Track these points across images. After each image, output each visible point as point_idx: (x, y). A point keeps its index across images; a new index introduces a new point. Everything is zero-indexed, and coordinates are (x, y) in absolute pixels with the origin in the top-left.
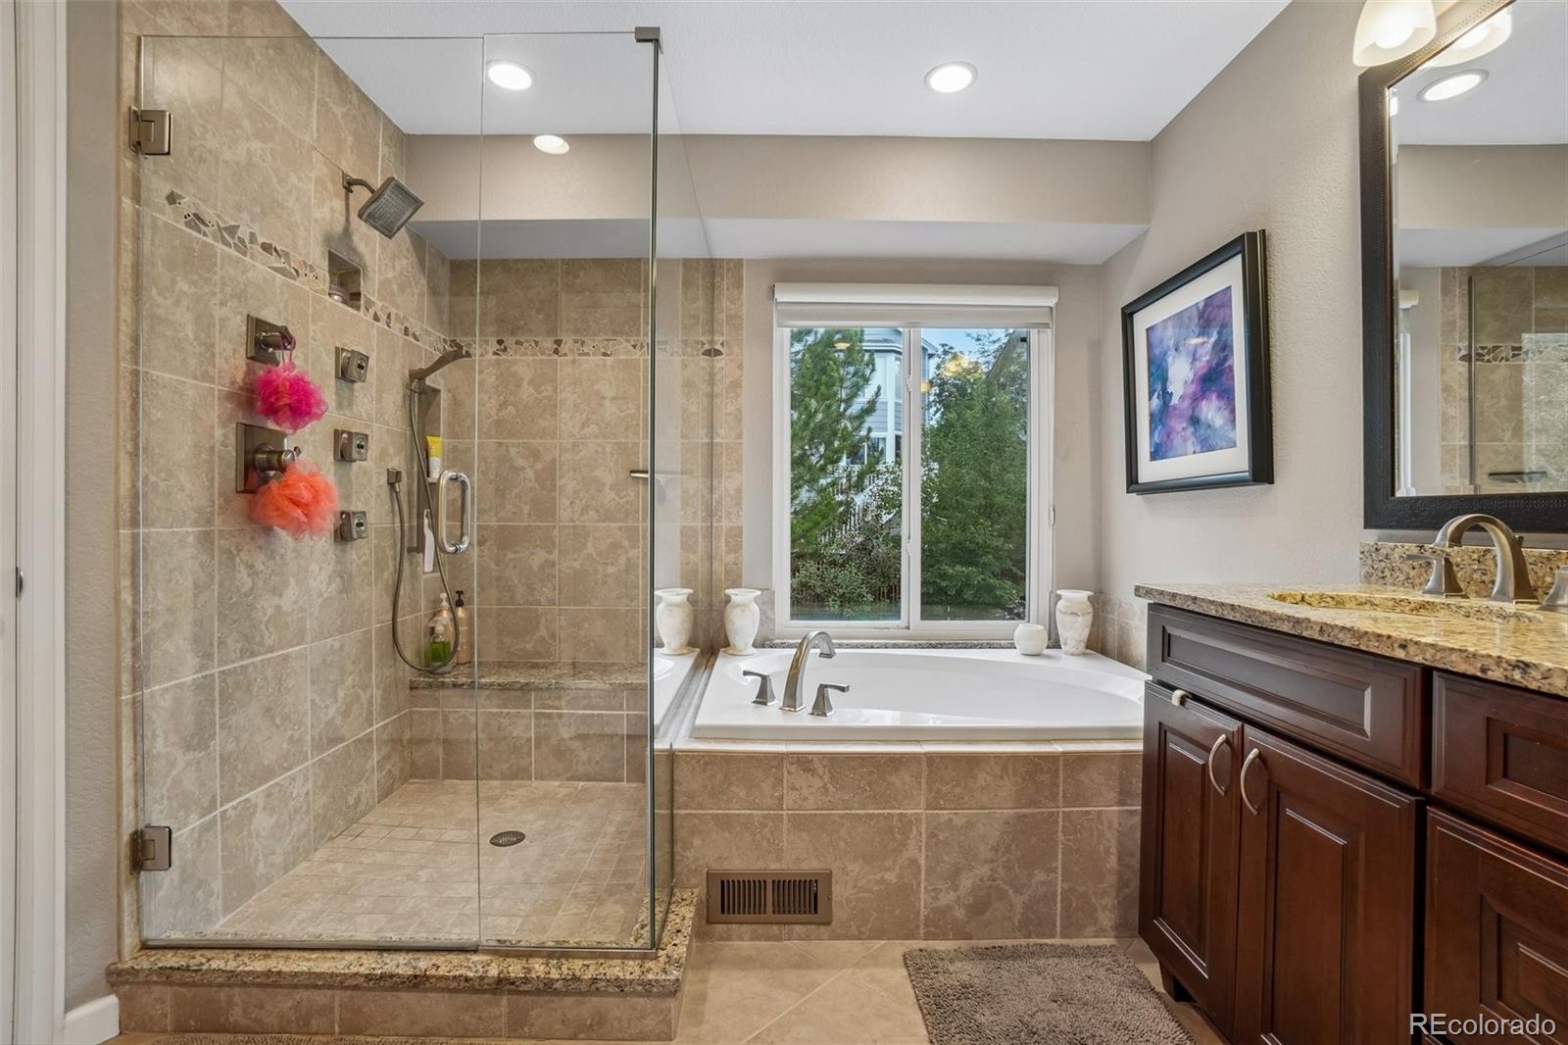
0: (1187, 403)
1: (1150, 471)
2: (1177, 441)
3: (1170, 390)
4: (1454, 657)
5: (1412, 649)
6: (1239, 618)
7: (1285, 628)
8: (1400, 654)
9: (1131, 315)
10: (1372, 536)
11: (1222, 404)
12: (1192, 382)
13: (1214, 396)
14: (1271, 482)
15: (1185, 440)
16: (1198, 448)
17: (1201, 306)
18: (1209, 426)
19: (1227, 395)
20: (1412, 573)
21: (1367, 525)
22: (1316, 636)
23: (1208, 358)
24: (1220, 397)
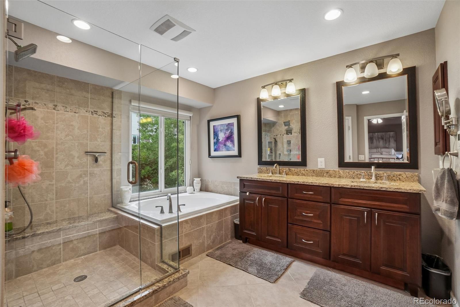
0: (223, 141)
1: (213, 153)
2: (221, 148)
3: (219, 138)
4: (292, 182)
5: (287, 181)
6: (261, 180)
7: (269, 181)
8: (286, 182)
9: (209, 122)
10: (259, 166)
11: (231, 143)
12: (225, 138)
13: (230, 141)
14: (241, 157)
15: (223, 148)
16: (226, 150)
17: (227, 124)
18: (229, 146)
19: (232, 141)
20: (265, 172)
21: (258, 165)
22: (274, 181)
23: (228, 134)
24: (231, 141)
